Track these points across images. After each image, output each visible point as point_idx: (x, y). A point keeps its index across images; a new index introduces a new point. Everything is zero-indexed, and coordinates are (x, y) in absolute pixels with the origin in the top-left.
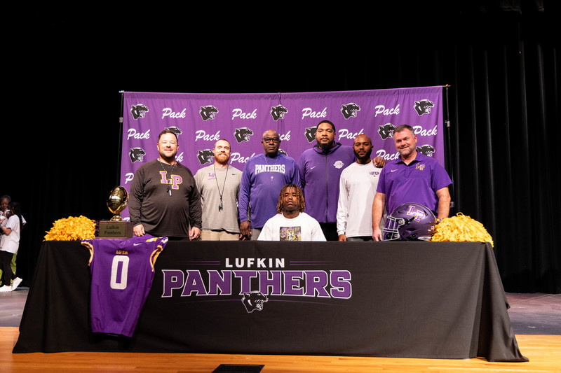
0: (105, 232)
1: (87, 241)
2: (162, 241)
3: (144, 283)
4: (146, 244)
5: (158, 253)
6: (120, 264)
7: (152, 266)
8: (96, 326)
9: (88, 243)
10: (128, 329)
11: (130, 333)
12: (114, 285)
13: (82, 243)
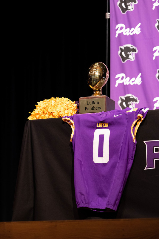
0: (86, 108)
1: (68, 117)
2: (143, 110)
3: (126, 154)
4: (126, 114)
5: (139, 123)
6: (102, 137)
7: (134, 137)
8: (80, 201)
9: (69, 119)
10: (112, 202)
11: (114, 206)
12: (97, 160)
13: (63, 119)
